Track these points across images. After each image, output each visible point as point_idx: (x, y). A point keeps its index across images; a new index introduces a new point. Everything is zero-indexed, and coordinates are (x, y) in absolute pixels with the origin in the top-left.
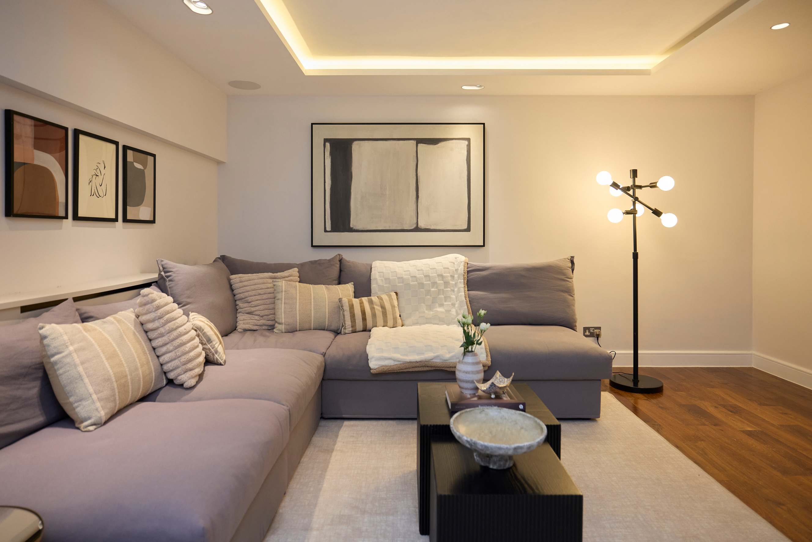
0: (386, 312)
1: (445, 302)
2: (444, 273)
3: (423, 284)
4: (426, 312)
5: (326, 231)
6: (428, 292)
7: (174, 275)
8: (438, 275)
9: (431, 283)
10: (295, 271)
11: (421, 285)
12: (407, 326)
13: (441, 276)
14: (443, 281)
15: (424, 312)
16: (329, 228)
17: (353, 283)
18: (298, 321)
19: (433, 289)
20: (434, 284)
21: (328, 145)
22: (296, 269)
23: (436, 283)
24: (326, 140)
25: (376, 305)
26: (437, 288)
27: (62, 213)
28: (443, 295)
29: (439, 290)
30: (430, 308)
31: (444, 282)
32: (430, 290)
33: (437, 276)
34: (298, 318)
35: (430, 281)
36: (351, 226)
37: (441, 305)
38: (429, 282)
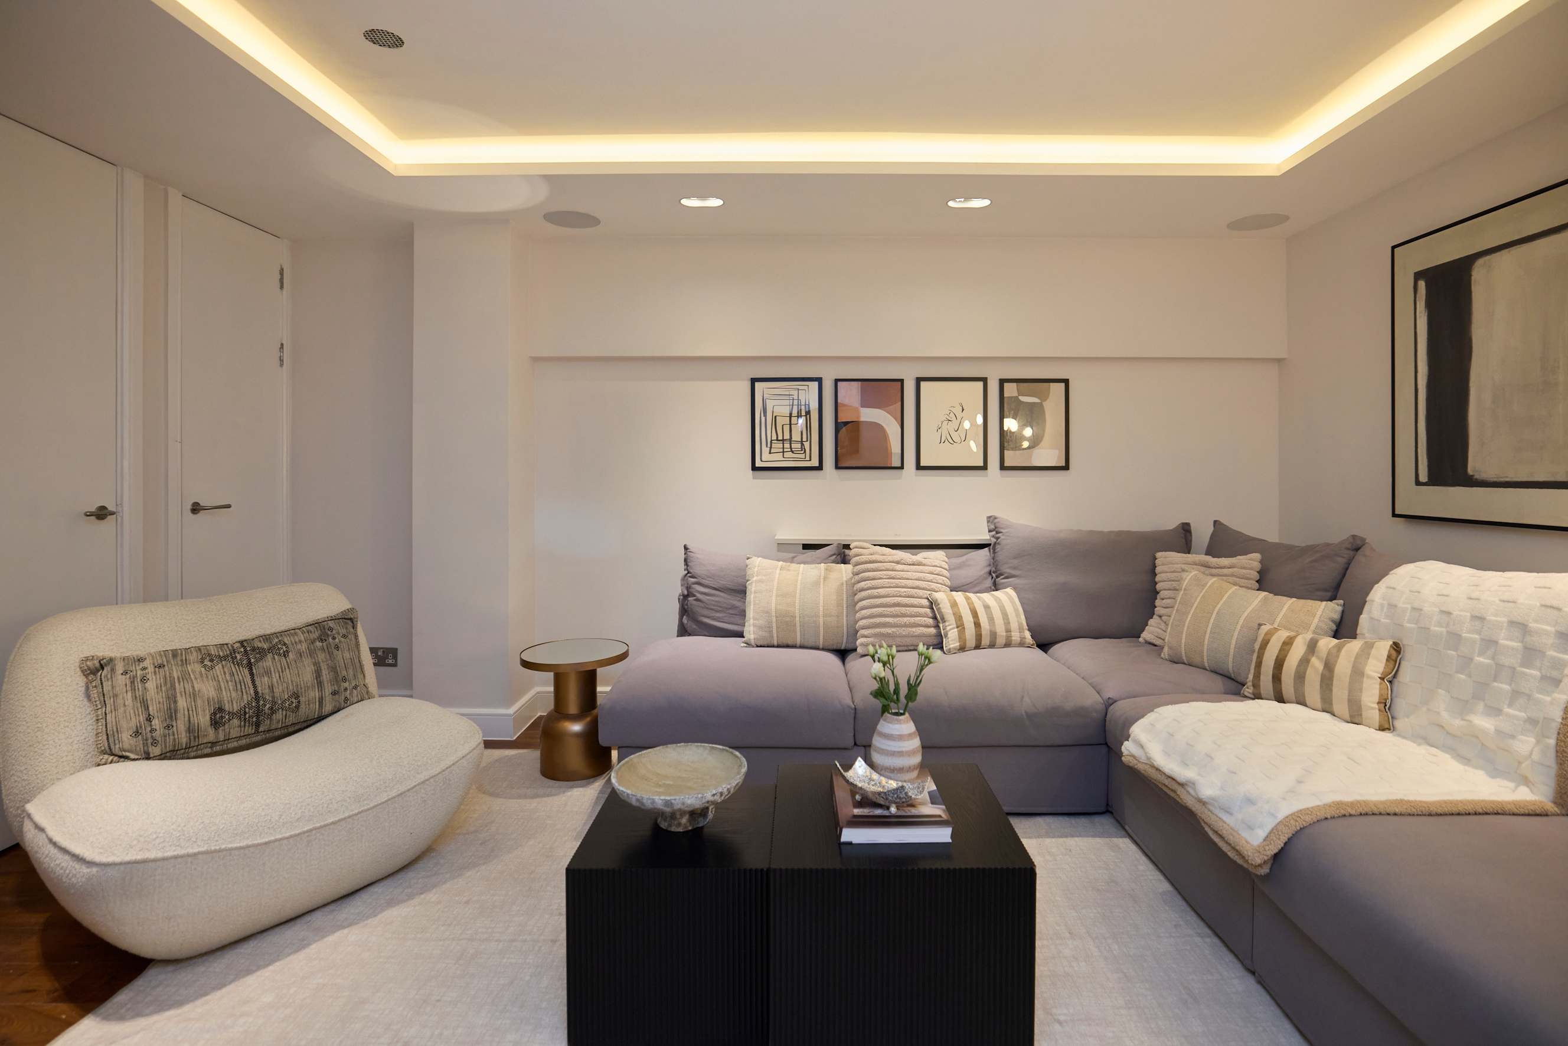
0: (1331, 679)
1: (1510, 705)
2: (1536, 621)
3: (1458, 637)
4: (1445, 714)
5: (1418, 483)
6: (1467, 661)
7: (1002, 537)
8: (1512, 623)
9: (1482, 640)
10: (1252, 561)
11: (1455, 639)
12: (1399, 735)
13: (1521, 627)
14: (1522, 642)
15: (1438, 713)
16: (1423, 478)
17: (1341, 602)
18: (1183, 646)
19: (1481, 659)
20: (1490, 643)
21: (1422, 284)
22: (1257, 556)
23: (1496, 643)
24: (1418, 276)
25: (1318, 658)
26: (1493, 658)
27: (896, 463)
28: (1510, 685)
29: (1499, 666)
30: (1463, 707)
31: (1526, 648)
32: (1471, 659)
33: (1505, 625)
34: (1183, 641)
35: (1479, 633)
36: (1470, 471)
37: (1494, 711)
38: (1477, 636)
